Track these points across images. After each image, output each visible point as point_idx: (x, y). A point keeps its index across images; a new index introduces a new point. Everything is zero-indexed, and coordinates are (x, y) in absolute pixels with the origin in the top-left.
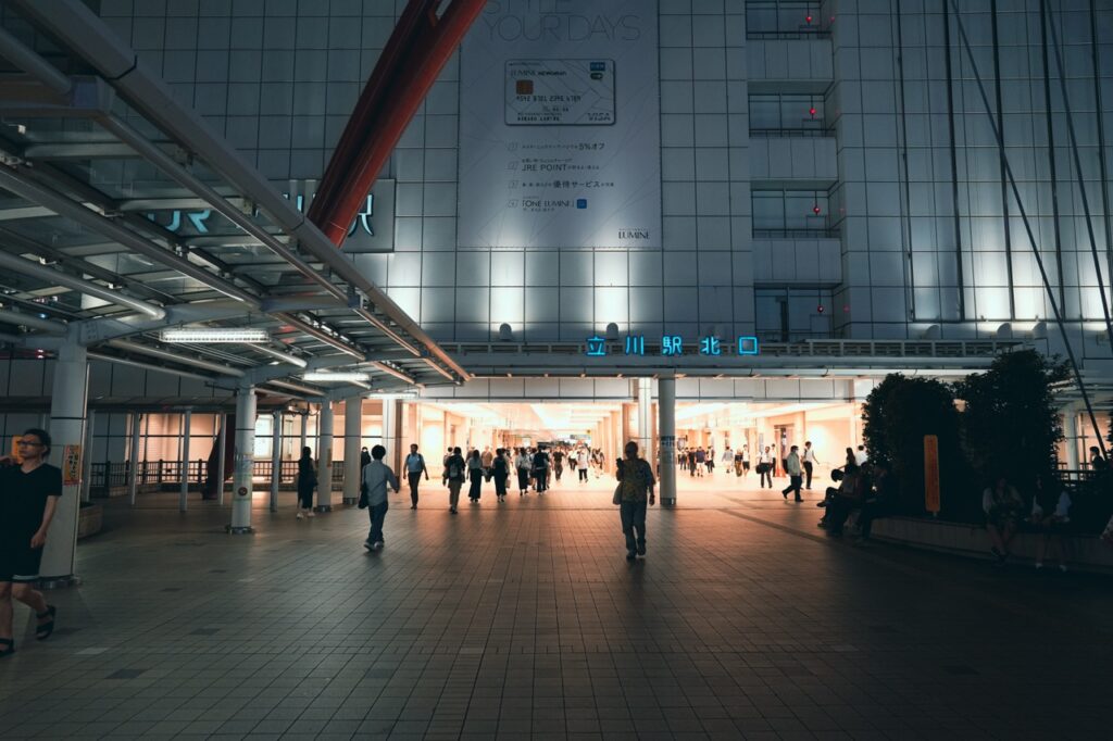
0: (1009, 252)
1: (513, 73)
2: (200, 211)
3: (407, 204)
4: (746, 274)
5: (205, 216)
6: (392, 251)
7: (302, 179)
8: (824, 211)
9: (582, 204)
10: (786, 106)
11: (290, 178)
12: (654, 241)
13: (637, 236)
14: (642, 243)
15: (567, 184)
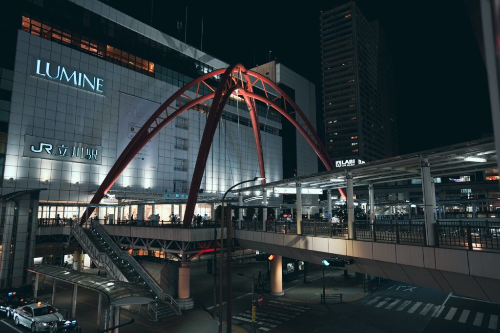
0: (212, 178)
1: (130, 125)
2: (49, 147)
3: (105, 153)
4: (172, 178)
5: (50, 149)
6: (101, 165)
7: (78, 143)
8: (182, 164)
9: (143, 159)
10: (178, 141)
11: (74, 142)
12: (156, 169)
13: (153, 168)
14: (154, 169)
15: (140, 154)
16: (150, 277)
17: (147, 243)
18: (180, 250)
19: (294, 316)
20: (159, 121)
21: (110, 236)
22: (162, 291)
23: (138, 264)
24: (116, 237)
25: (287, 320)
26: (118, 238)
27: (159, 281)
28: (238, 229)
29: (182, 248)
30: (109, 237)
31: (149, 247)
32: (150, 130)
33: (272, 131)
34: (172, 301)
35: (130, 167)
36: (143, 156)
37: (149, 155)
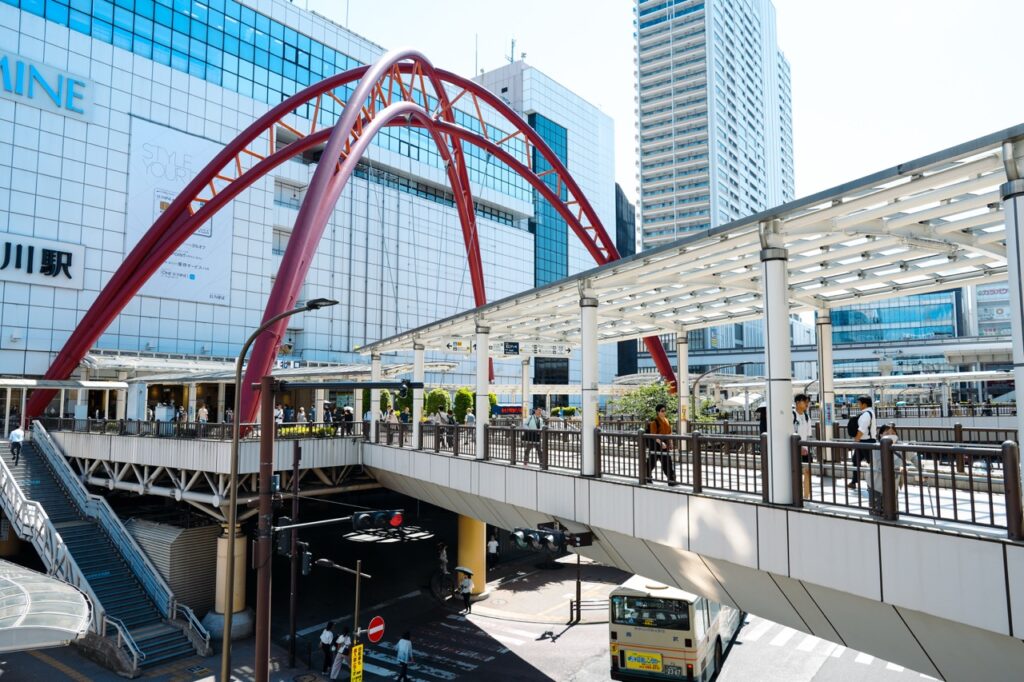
1: (159, 197)
12: (226, 302)
13: (219, 298)
14: (220, 302)
15: (185, 265)
16: (147, 561)
17: (146, 477)
18: (212, 493)
19: (492, 658)
20: (219, 185)
21: (68, 458)
22: (171, 595)
23: (123, 529)
24: (83, 461)
25: (473, 667)
26: (87, 463)
27: (166, 571)
28: (370, 443)
29: (218, 490)
30: (65, 462)
31: (150, 485)
32: (195, 206)
33: (512, 221)
34: (191, 624)
35: (158, 296)
36: (192, 271)
37: (208, 269)
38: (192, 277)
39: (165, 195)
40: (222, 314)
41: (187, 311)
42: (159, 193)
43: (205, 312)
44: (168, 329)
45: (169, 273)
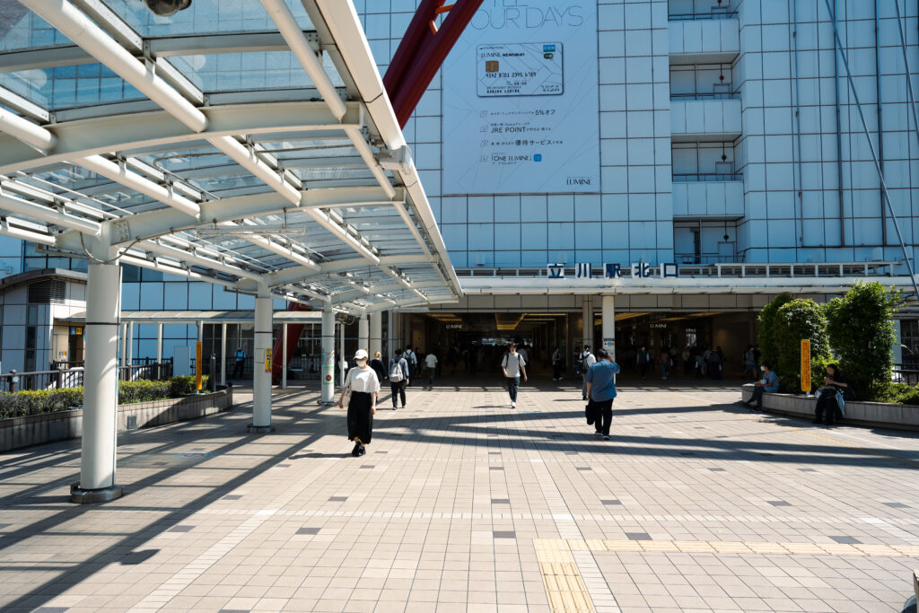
1: (483, 55)
4: (667, 211)
10: (700, 74)
12: (595, 185)
13: (581, 182)
14: (585, 188)
15: (526, 142)
35: (491, 192)
36: (538, 149)
37: (561, 142)
38: (538, 158)
39: (491, 51)
40: (588, 207)
41: (533, 208)
42: (483, 51)
43: (560, 208)
44: (508, 237)
45: (504, 158)
